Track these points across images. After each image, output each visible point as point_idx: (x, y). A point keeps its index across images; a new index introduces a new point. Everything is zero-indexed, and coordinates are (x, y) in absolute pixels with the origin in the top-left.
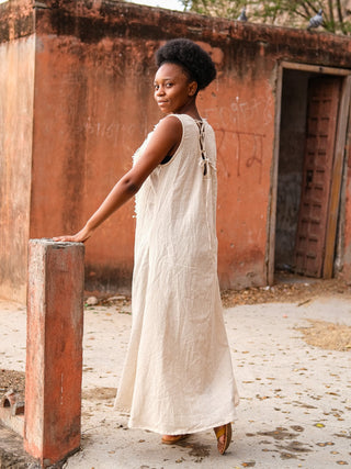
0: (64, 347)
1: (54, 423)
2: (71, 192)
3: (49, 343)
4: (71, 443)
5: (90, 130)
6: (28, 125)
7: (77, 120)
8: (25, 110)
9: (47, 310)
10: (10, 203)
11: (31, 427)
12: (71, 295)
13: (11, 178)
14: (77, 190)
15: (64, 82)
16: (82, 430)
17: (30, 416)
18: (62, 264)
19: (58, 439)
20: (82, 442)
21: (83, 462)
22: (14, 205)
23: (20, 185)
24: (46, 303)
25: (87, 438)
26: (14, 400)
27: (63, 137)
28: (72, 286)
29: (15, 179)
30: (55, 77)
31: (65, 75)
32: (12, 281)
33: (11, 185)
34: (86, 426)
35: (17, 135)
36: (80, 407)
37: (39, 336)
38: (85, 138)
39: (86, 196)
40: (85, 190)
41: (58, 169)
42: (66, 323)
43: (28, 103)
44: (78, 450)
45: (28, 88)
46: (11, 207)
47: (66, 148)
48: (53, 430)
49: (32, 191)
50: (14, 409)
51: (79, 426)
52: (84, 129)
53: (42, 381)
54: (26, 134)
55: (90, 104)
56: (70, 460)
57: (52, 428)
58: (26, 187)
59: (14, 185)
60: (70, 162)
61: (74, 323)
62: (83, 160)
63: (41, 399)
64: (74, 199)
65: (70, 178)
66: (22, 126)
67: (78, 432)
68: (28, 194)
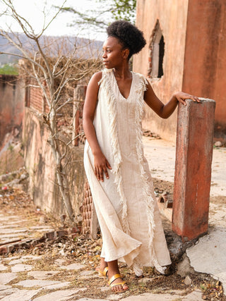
0: (199, 167)
1: (191, 215)
2: (208, 77)
3: (190, 164)
4: (202, 228)
5: (222, 38)
6: (182, 35)
7: (213, 31)
8: (181, 26)
9: (189, 142)
10: (170, 83)
11: (177, 216)
12: (205, 134)
13: (171, 67)
14: (212, 75)
15: (206, 8)
16: (209, 221)
17: (176, 209)
18: (200, 113)
19: (193, 225)
20: (209, 229)
21: (209, 242)
22: (173, 85)
23: (177, 72)
24: (189, 138)
25: (212, 227)
26: (167, 198)
27: (204, 43)
28: (206, 128)
29: (173, 68)
30: (201, 4)
31: (207, 3)
32: (170, 130)
33: (171, 72)
34: (212, 219)
35: (176, 42)
36: (208, 207)
37: (183, 159)
38: (218, 43)
39: (217, 79)
40: (217, 75)
41: (200, 63)
42: (201, 152)
43: (184, 22)
44: (206, 234)
45: (184, 12)
46: (171, 85)
47: (206, 49)
48: (190, 220)
49: (184, 76)
50: (167, 204)
51: (207, 218)
52: (218, 37)
53: (184, 188)
54: (181, 40)
55: (222, 22)
56: (201, 239)
57: (190, 218)
58: (180, 73)
59: (173, 72)
60: (208, 58)
61: (206, 152)
62: (216, 57)
63: (183, 199)
64: (209, 81)
65: (207, 68)
66: (179, 36)
67: (206, 222)
68: (181, 77)
